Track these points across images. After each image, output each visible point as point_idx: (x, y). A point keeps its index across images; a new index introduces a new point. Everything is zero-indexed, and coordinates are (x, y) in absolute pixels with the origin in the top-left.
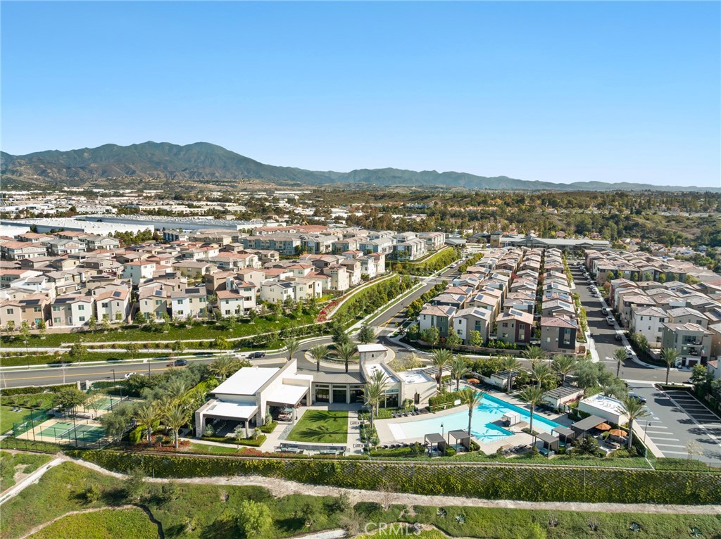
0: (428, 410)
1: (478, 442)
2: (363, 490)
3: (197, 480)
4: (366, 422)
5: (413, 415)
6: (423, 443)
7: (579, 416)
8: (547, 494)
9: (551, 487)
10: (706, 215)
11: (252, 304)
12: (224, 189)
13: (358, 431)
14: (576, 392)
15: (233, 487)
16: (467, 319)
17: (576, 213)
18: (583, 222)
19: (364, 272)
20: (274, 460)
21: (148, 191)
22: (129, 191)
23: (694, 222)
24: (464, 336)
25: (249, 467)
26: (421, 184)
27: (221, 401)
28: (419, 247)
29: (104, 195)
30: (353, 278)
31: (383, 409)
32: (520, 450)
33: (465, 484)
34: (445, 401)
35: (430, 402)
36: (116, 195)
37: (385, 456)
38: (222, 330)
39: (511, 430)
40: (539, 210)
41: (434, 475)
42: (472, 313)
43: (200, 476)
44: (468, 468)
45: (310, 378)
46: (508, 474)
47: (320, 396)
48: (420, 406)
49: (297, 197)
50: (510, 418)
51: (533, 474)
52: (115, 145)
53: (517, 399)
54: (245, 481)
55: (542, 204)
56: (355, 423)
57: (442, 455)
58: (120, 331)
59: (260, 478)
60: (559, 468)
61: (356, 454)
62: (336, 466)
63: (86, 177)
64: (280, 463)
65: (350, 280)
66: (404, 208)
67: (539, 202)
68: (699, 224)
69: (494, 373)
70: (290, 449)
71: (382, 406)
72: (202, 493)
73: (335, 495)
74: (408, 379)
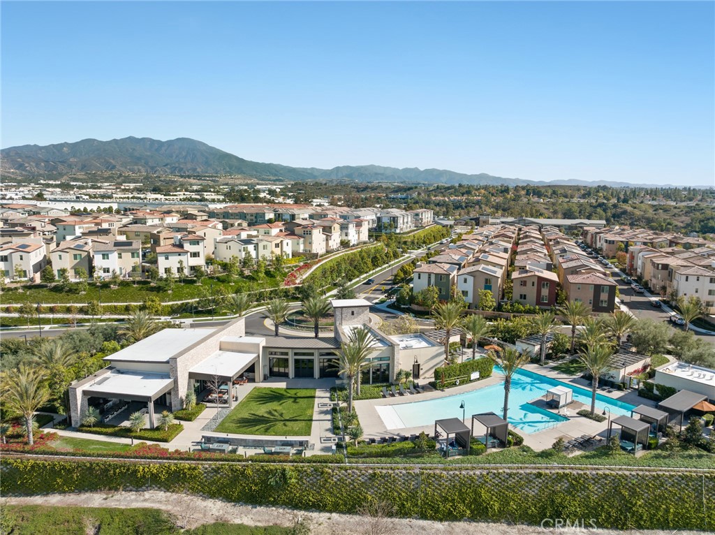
0: (433, 386)
1: (517, 431)
2: (334, 514)
3: (55, 500)
4: (343, 405)
5: (411, 393)
6: (432, 434)
7: (656, 392)
8: (642, 517)
9: (648, 504)
10: (693, 204)
11: (200, 261)
12: (205, 183)
13: (329, 417)
14: (642, 359)
15: (111, 512)
16: (474, 277)
17: (562, 202)
18: (570, 210)
19: (344, 238)
20: (186, 464)
21: (126, 184)
22: (108, 184)
23: (682, 211)
24: (470, 299)
25: (144, 477)
26: (402, 181)
27: (119, 372)
28: (405, 221)
29: (80, 188)
30: (331, 243)
31: (367, 386)
32: (585, 443)
33: (505, 502)
34: (458, 372)
35: (437, 374)
36: (93, 187)
37: (370, 455)
38: (158, 292)
39: (561, 413)
40: (525, 200)
41: (454, 486)
42: (480, 269)
43: (63, 492)
44: (510, 475)
45: (262, 341)
46: (576, 484)
47: (276, 369)
48: (421, 382)
49: (278, 190)
50: (559, 396)
51: (618, 482)
52: (95, 140)
53: (556, 372)
54: (136, 500)
55: (527, 194)
56: (325, 405)
57: (465, 454)
58: (20, 291)
59: (161, 495)
60: (661, 473)
61: (323, 453)
62: (289, 474)
63: (64, 172)
64: (195, 469)
65: (327, 244)
66: (387, 198)
67: (523, 192)
68: (686, 213)
69: (519, 337)
70: (215, 446)
71: (365, 381)
72: (55, 523)
73: (287, 524)
74: (402, 345)
